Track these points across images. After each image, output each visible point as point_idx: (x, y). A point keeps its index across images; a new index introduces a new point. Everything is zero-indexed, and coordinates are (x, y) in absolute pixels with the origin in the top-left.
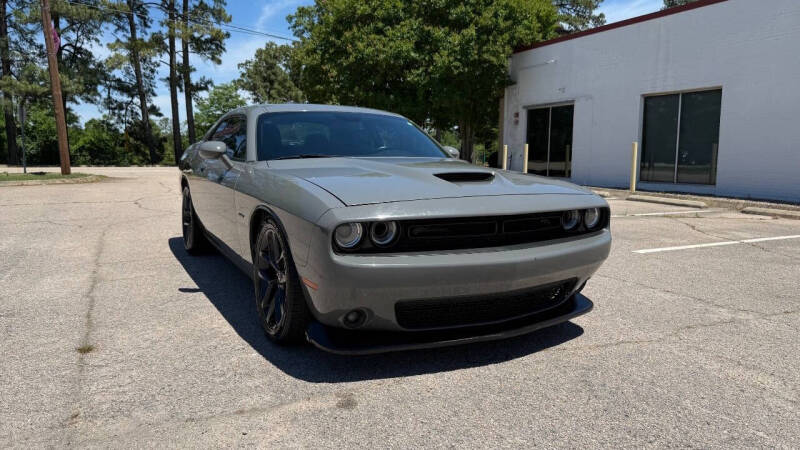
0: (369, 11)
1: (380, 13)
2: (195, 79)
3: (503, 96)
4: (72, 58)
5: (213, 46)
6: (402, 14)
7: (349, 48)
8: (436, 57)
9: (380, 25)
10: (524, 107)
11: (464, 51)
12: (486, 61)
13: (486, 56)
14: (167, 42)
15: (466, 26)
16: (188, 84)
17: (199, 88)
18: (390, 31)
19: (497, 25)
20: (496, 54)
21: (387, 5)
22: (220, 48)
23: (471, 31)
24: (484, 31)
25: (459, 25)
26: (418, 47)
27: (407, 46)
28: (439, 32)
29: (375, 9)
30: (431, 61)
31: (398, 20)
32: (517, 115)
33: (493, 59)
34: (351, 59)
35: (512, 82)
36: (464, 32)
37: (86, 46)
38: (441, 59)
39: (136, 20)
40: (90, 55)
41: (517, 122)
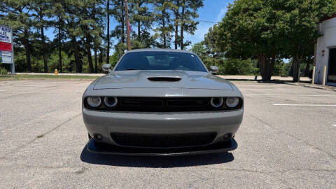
0: (247, 6)
1: (252, 7)
2: (184, 41)
3: (316, 42)
4: (144, 36)
5: (192, 28)
6: (262, 6)
7: (237, 24)
8: (277, 25)
9: (251, 12)
10: (328, 47)
11: (292, 21)
12: (304, 25)
13: (304, 23)
14: (175, 27)
15: (294, 9)
16: (182, 44)
17: (186, 45)
18: (255, 14)
19: (311, 8)
20: (309, 22)
21: (255, 3)
22: (195, 28)
23: (296, 11)
24: (303, 11)
25: (290, 9)
26: (269, 20)
27: (263, 21)
28: (279, 13)
29: (249, 5)
30: (275, 27)
31: (260, 9)
32: (323, 51)
33: (308, 24)
34: (237, 28)
35: (321, 35)
36: (292, 12)
37: (148, 31)
38: (279, 25)
39: (165, 19)
40: (149, 34)
41: (323, 55)
